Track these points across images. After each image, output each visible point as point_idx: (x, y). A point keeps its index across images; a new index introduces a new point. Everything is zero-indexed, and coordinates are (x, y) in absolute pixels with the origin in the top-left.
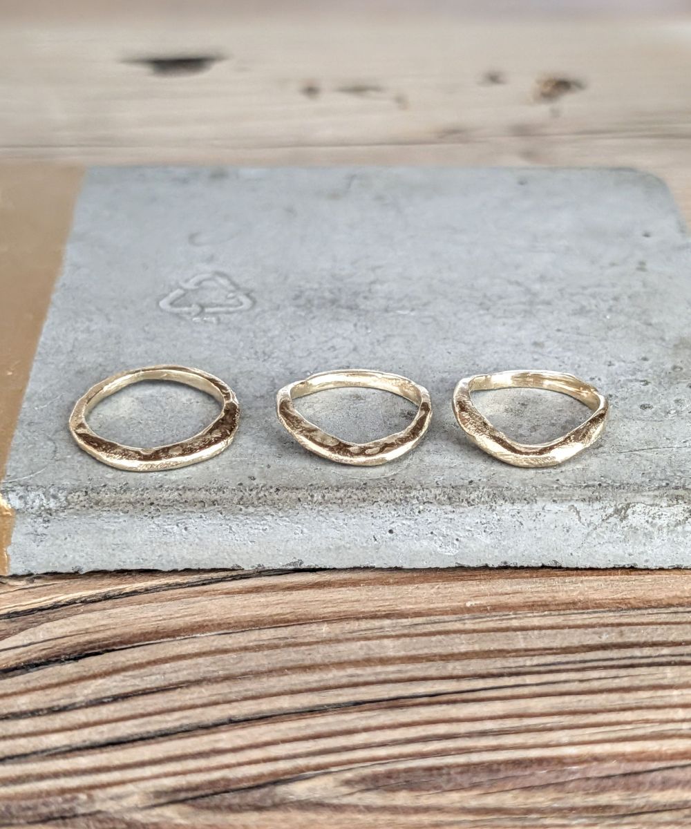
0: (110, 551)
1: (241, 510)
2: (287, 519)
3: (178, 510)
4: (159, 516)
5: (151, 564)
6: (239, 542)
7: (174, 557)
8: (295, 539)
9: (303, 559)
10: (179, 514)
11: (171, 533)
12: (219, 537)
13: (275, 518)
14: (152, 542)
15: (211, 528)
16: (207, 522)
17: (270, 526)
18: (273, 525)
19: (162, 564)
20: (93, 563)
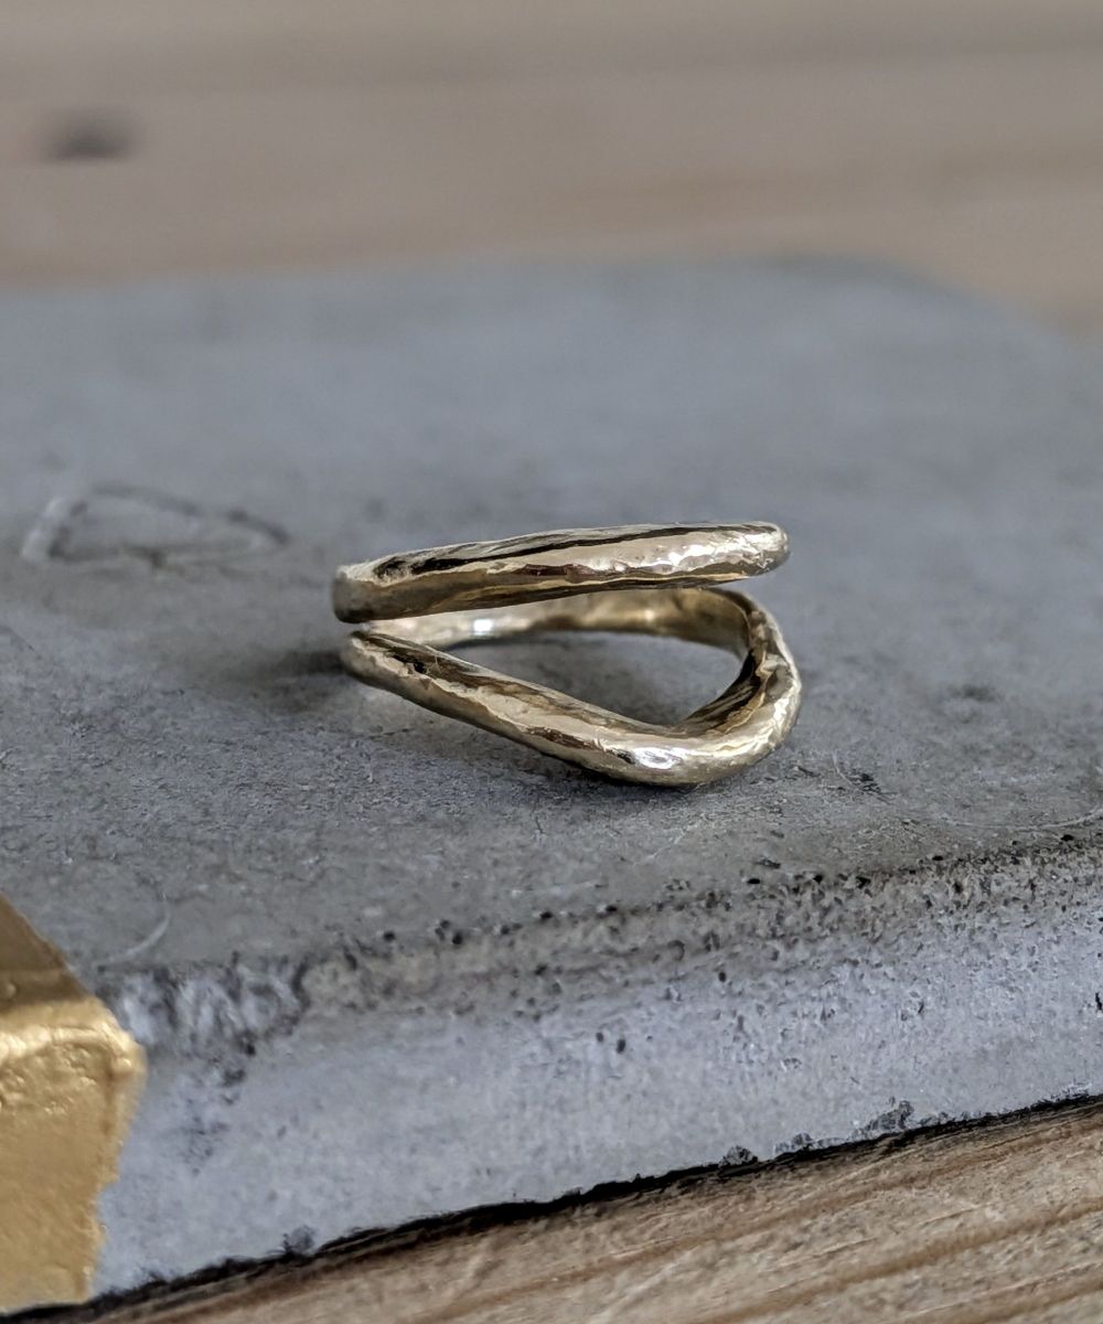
0: (404, 1156)
1: (775, 956)
2: (889, 970)
3: (608, 980)
4: (555, 1008)
5: (510, 1183)
6: (755, 1068)
7: (577, 1148)
8: (903, 1035)
9: (913, 1101)
10: (611, 995)
11: (578, 1063)
12: (706, 1060)
13: (858, 971)
14: (523, 1105)
15: (688, 1034)
16: (679, 1015)
17: (843, 1000)
18: (849, 995)
19: (542, 1181)
20: (348, 1206)
